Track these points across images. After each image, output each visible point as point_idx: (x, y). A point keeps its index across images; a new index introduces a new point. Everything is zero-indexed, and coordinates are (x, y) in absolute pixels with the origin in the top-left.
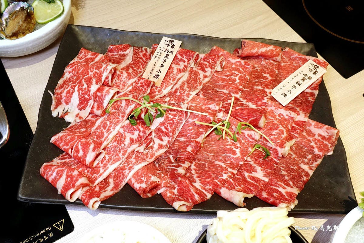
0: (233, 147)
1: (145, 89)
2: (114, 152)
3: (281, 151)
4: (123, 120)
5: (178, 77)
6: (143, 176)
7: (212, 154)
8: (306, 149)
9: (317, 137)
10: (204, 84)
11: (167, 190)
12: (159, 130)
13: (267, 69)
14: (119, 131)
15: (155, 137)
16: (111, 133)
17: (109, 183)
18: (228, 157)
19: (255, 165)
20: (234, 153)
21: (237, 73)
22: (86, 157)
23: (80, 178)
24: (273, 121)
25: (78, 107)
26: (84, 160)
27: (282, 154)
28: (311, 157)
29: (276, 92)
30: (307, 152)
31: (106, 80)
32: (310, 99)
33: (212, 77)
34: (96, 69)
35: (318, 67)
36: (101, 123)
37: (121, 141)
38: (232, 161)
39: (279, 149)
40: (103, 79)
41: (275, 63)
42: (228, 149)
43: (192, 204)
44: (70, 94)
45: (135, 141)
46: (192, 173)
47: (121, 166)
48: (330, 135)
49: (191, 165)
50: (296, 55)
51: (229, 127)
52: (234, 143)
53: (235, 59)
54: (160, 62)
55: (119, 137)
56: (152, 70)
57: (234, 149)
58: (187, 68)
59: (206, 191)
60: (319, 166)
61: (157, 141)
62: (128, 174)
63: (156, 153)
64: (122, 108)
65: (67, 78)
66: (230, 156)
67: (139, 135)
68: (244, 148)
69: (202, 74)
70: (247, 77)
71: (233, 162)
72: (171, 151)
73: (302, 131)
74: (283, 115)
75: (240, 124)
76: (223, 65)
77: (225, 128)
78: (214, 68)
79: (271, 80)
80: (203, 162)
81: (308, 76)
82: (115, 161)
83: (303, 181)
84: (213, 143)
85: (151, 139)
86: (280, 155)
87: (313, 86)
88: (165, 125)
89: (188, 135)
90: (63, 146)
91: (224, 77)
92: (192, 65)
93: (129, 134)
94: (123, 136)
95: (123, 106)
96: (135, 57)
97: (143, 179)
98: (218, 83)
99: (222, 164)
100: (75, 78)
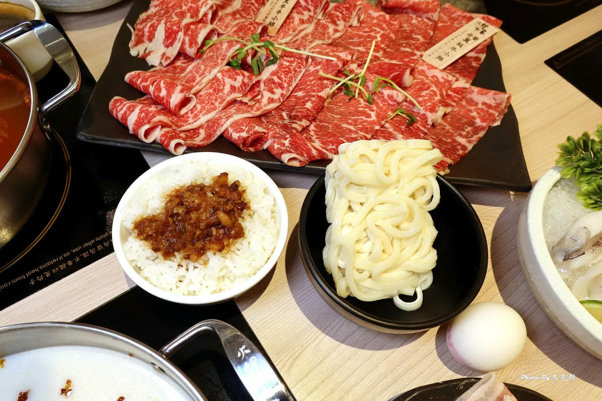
0: (367, 110)
1: (255, 28)
2: (209, 101)
3: (431, 117)
4: (222, 63)
5: (299, 28)
6: (245, 125)
7: (338, 116)
8: (464, 120)
9: (480, 106)
10: (334, 39)
11: (274, 142)
12: (270, 81)
13: (419, 29)
14: (216, 76)
15: (264, 90)
16: (205, 77)
17: (199, 133)
18: (360, 120)
19: (395, 132)
20: (369, 116)
21: (378, 30)
22: (170, 98)
23: (159, 115)
24: (424, 81)
25: (164, 43)
26: (168, 102)
27: (432, 120)
28: (471, 129)
29: (430, 55)
30: (466, 123)
31: (204, 18)
32: (474, 64)
33: (346, 32)
34: (191, 3)
35: (486, 26)
36: (193, 68)
37: (219, 89)
38: (364, 125)
39: (429, 114)
40: (201, 15)
41: (430, 23)
42: (361, 112)
43: (307, 159)
44: (154, 28)
45: (237, 90)
46: (310, 134)
47: (217, 116)
48: (498, 102)
49: (310, 125)
50: (459, 13)
51: (364, 84)
52: (369, 105)
53: (378, 12)
54: (278, 8)
55: (216, 84)
56: (266, 17)
57: (368, 112)
58: (312, 19)
59: (327, 150)
60: (481, 140)
61: (267, 95)
62: (225, 122)
63: (264, 107)
64: (222, 50)
65: (152, 12)
66: (362, 119)
67: (243, 82)
68: (382, 111)
69: (331, 28)
70: (392, 35)
71: (367, 126)
72: (284, 108)
73: (461, 100)
74: (436, 77)
75: (378, 79)
76: (362, 19)
77: (358, 85)
78: (349, 21)
79: (424, 42)
80: (326, 124)
81: (474, 36)
82: (209, 112)
83: (458, 155)
84: (341, 104)
85: (259, 91)
86: (430, 122)
87: (479, 48)
88: (279, 74)
89: (308, 88)
90: (141, 84)
91: (361, 33)
92: (320, 17)
93: (229, 80)
94: (222, 83)
95: (224, 49)
96: (244, 2)
97: (244, 128)
98: (353, 39)
99: (352, 128)
100: (162, 12)
